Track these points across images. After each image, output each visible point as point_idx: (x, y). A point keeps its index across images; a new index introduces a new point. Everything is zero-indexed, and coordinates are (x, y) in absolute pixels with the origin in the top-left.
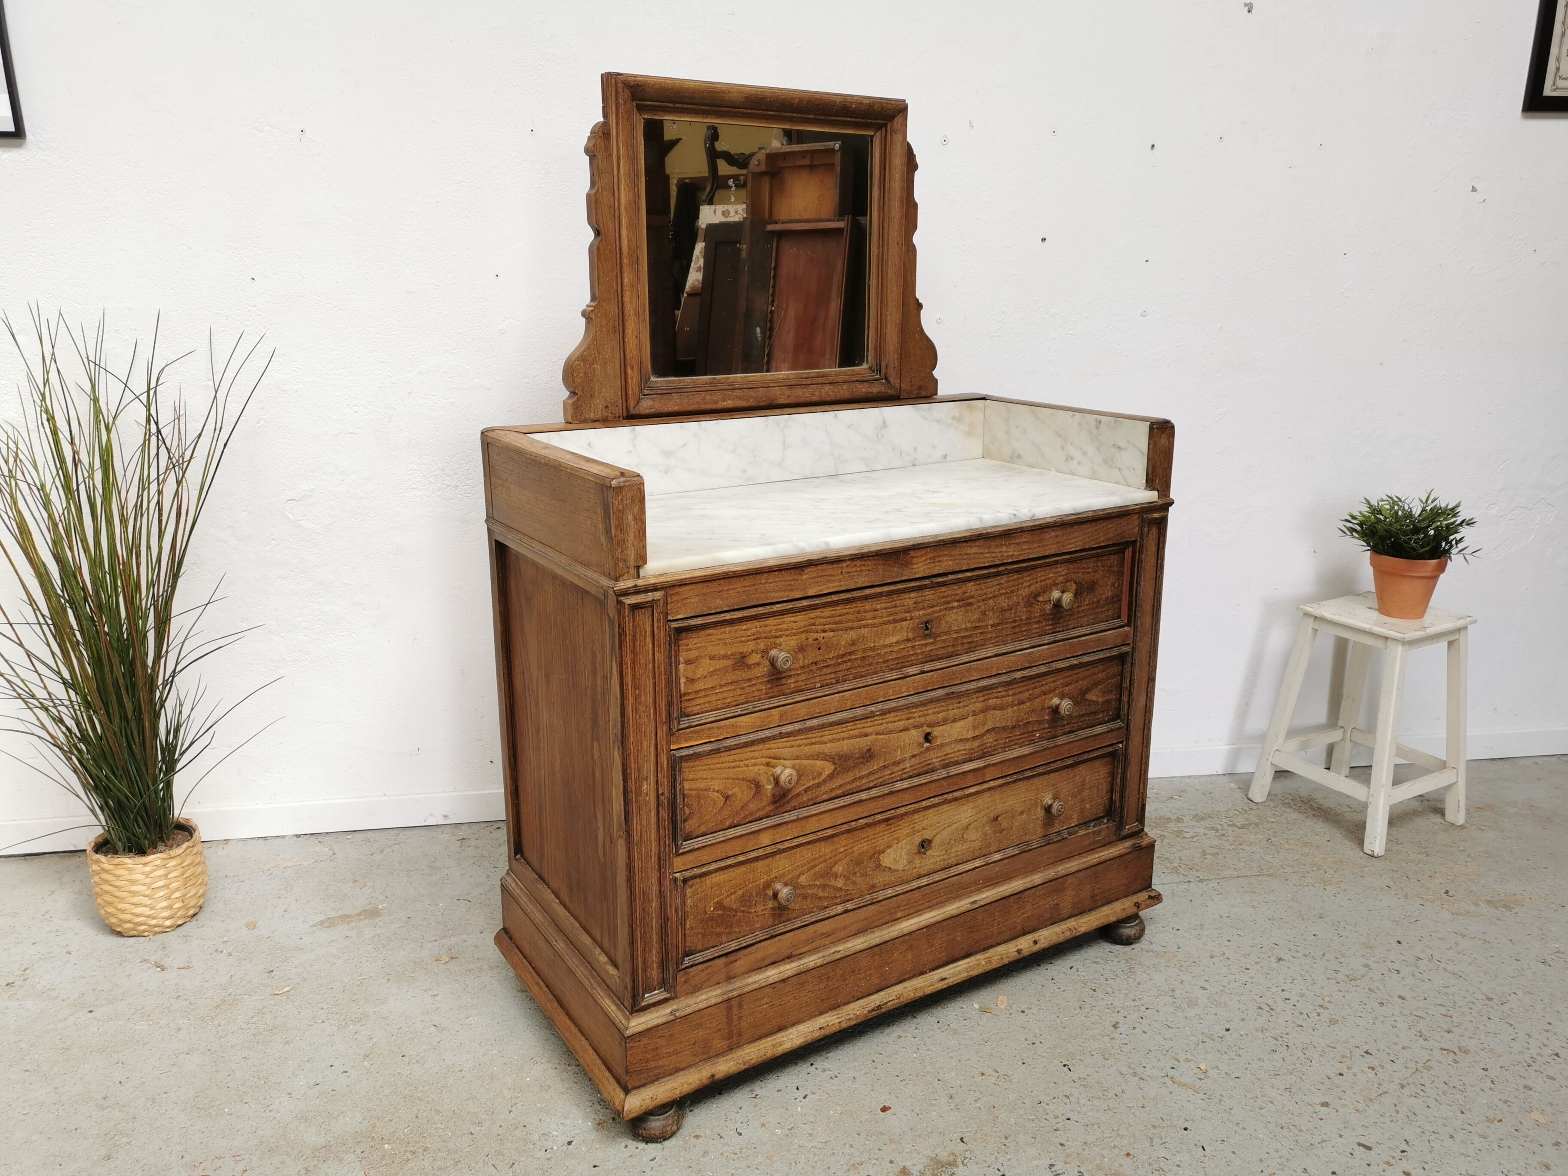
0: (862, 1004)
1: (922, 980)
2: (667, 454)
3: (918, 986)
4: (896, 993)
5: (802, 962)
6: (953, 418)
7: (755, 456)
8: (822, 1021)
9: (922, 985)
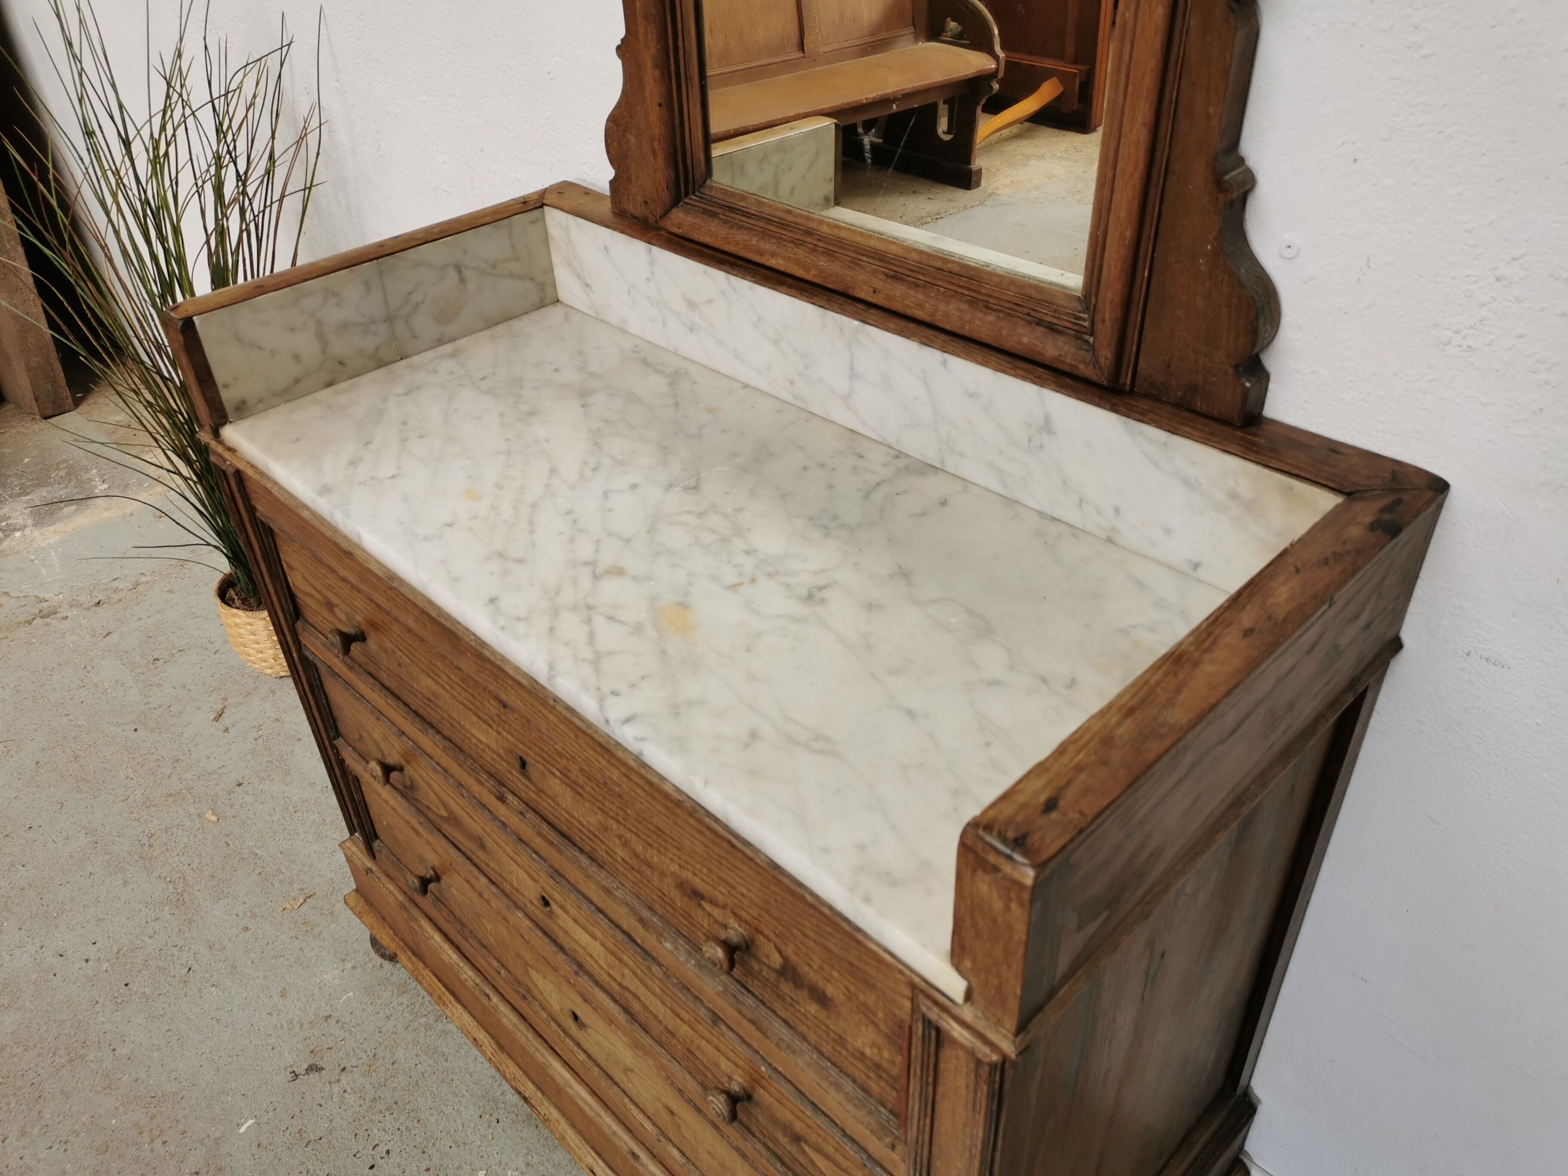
0: (517, 1075)
1: (577, 1142)
2: (691, 304)
3: (568, 1139)
4: (547, 1113)
5: (461, 965)
6: (1233, 495)
7: (807, 367)
8: (481, 1037)
9: (572, 1144)
